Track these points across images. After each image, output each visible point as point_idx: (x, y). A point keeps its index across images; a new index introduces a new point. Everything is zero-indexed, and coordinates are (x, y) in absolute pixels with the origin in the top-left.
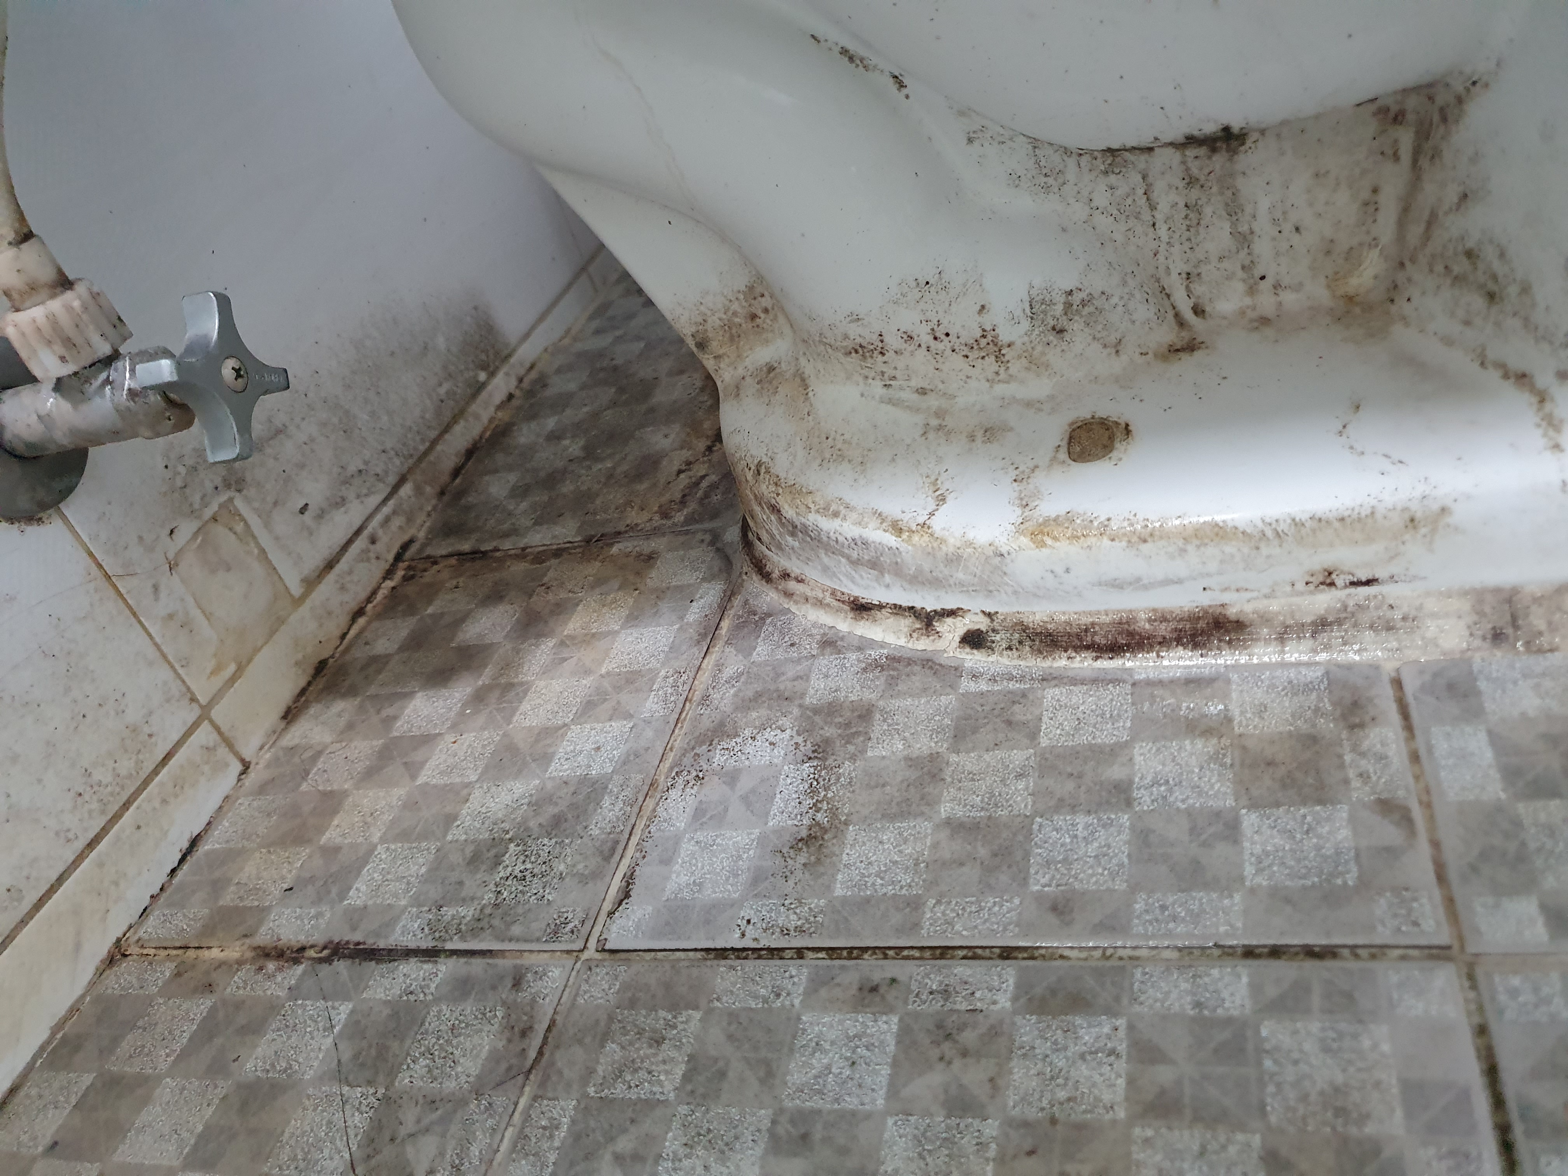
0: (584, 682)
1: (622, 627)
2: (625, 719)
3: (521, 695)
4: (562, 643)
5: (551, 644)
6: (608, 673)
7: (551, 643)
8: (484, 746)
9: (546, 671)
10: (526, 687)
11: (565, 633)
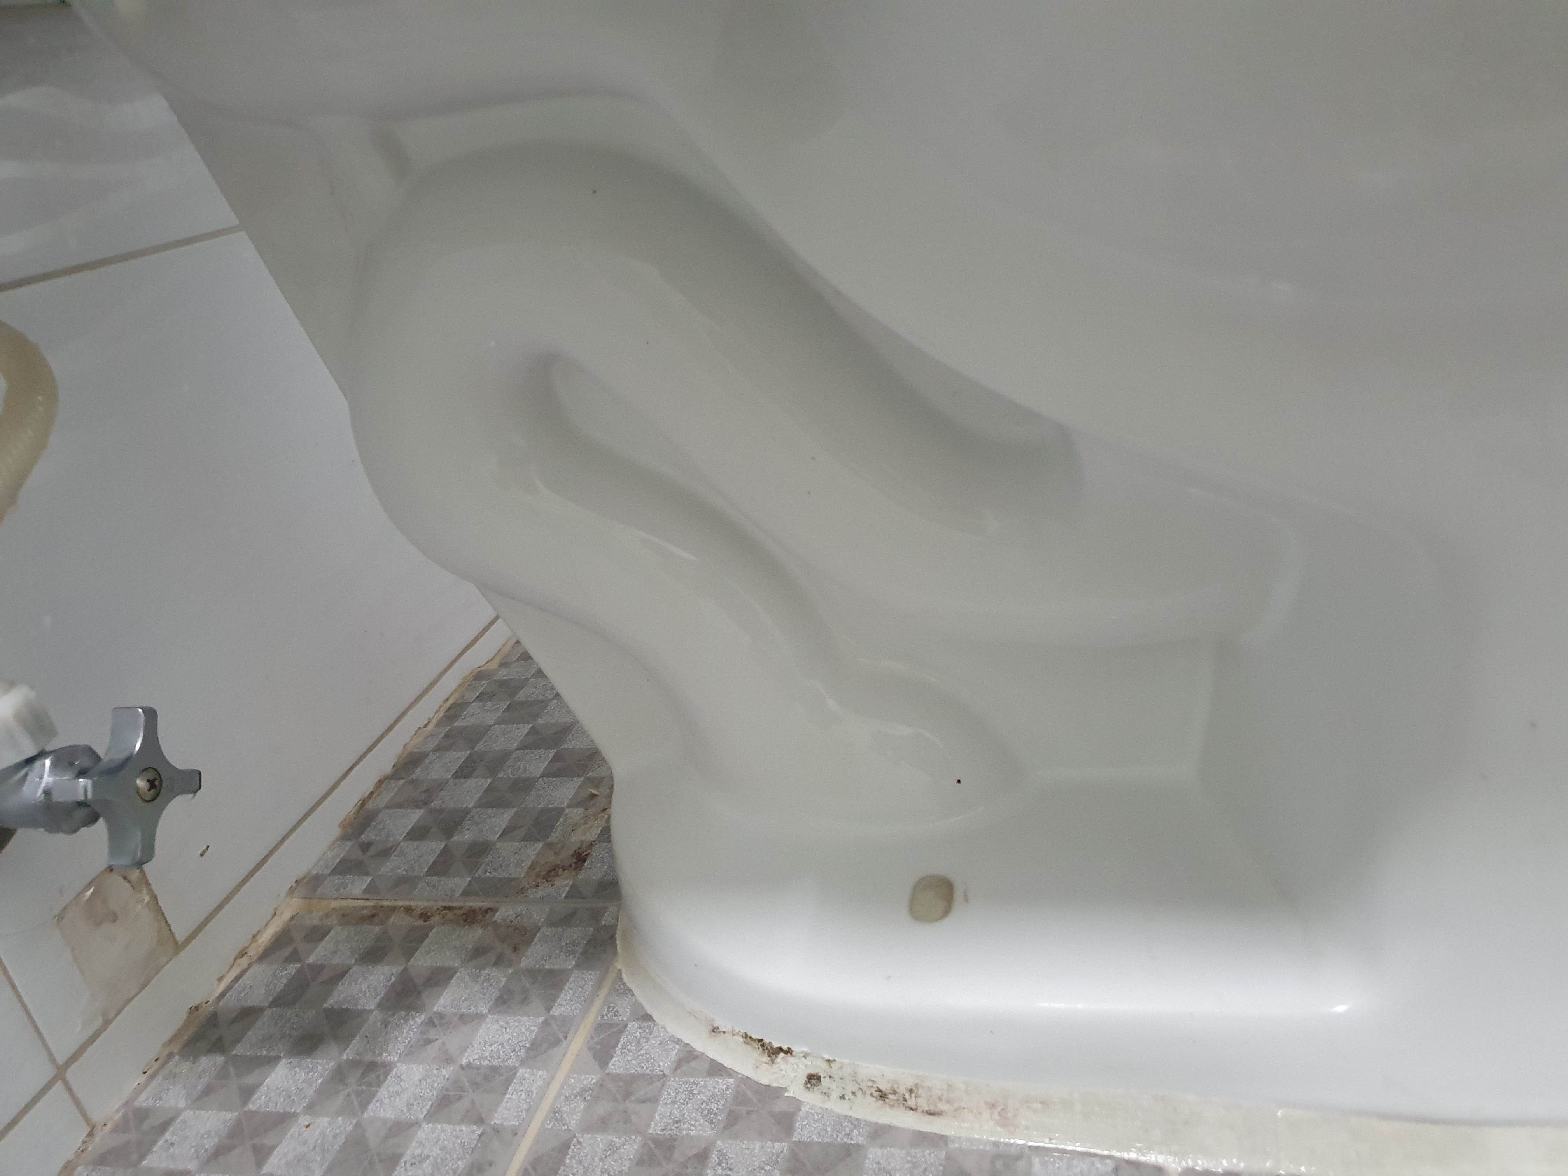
0: (444, 1072)
1: (490, 1011)
2: (475, 1123)
3: (382, 1077)
4: (430, 1022)
5: (419, 1021)
6: (469, 1065)
7: (420, 1018)
8: (335, 1137)
9: (411, 1054)
10: (387, 1068)
11: (435, 1010)
